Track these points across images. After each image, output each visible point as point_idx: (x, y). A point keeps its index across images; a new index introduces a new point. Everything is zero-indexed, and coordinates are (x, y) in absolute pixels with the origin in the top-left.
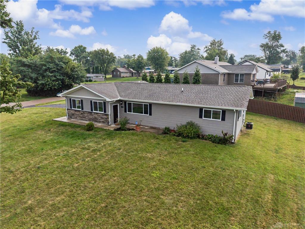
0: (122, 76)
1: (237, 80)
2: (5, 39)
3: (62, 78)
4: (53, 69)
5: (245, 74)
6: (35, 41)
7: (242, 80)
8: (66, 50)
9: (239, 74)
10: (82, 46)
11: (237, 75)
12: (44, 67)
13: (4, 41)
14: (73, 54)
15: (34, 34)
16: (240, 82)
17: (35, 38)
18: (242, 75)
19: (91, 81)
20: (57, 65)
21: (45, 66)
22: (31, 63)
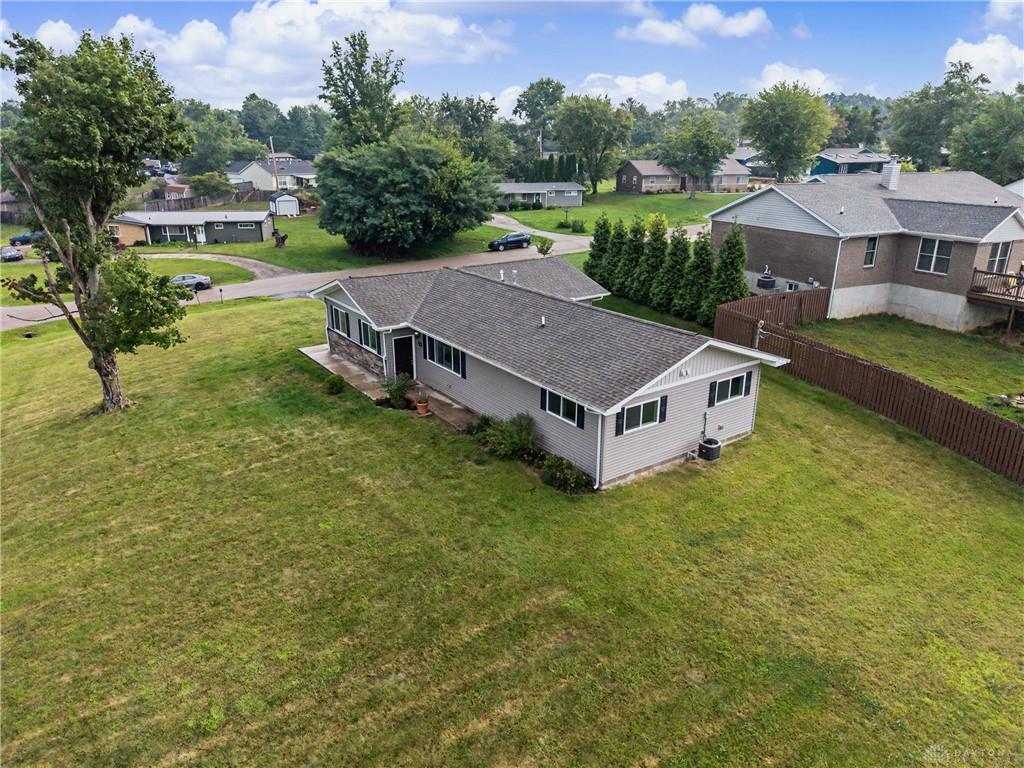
0: (644, 190)
1: (925, 262)
2: (324, 88)
3: (423, 209)
4: (403, 185)
5: (956, 242)
6: (395, 89)
7: (942, 264)
8: (493, 103)
9: (934, 241)
10: (549, 82)
11: (928, 243)
12: (381, 181)
13: (322, 92)
14: (524, 109)
15: (392, 67)
16: (935, 270)
17: (395, 80)
18: (945, 246)
19: (538, 207)
20: (414, 173)
21: (385, 174)
22: (354, 168)
